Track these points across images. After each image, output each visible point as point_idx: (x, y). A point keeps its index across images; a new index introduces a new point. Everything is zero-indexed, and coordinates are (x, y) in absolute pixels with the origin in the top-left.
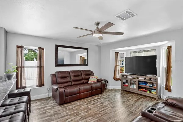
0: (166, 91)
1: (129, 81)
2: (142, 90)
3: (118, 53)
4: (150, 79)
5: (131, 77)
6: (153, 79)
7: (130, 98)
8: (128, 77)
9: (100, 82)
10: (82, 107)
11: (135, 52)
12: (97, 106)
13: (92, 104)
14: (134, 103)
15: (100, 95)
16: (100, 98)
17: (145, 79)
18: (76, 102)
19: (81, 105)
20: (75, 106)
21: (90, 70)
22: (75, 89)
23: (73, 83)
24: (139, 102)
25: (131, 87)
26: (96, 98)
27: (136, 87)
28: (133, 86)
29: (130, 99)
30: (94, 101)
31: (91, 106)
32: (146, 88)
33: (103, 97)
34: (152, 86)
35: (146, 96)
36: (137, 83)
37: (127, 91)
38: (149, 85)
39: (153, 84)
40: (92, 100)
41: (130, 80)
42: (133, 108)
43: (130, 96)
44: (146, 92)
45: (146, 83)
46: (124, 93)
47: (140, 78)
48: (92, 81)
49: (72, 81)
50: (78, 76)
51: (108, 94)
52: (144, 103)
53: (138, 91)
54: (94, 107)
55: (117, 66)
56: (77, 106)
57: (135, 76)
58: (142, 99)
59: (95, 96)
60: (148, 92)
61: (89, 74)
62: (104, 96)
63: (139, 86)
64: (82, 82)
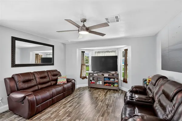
0: (124, 83)
1: (95, 79)
2: (107, 85)
3: (84, 52)
4: (113, 75)
5: (97, 75)
6: (115, 75)
7: (99, 93)
8: (94, 75)
9: (70, 82)
10: (61, 113)
11: (99, 52)
12: (76, 107)
13: (70, 107)
14: (105, 97)
15: (72, 96)
16: (73, 99)
17: (109, 76)
18: (49, 108)
19: (58, 111)
20: (51, 114)
21: (56, 70)
22: (47, 94)
23: (40, 86)
24: (108, 96)
25: (98, 83)
26: (69, 99)
27: (102, 83)
28: (99, 82)
29: (100, 95)
30: (70, 102)
31: (70, 109)
32: (109, 83)
33: (76, 97)
34: (114, 81)
35: (110, 90)
36: (103, 79)
37: (93, 88)
38: (112, 80)
39: (114, 78)
40: (66, 102)
41: (96, 77)
42: (107, 101)
43: (98, 92)
44: (110, 86)
45: (109, 78)
46: (92, 90)
47: (105, 75)
48: (61, 82)
49: (38, 84)
50: (45, 77)
51: (78, 93)
52: (111, 95)
53: (104, 86)
54: (74, 109)
55: (83, 65)
56: (53, 113)
57: (100, 74)
58: (108, 93)
59: (67, 98)
60: (112, 86)
61: (56, 74)
62: (75, 95)
63: (105, 81)
64: (49, 84)
